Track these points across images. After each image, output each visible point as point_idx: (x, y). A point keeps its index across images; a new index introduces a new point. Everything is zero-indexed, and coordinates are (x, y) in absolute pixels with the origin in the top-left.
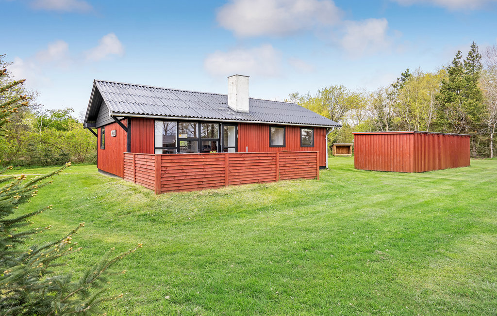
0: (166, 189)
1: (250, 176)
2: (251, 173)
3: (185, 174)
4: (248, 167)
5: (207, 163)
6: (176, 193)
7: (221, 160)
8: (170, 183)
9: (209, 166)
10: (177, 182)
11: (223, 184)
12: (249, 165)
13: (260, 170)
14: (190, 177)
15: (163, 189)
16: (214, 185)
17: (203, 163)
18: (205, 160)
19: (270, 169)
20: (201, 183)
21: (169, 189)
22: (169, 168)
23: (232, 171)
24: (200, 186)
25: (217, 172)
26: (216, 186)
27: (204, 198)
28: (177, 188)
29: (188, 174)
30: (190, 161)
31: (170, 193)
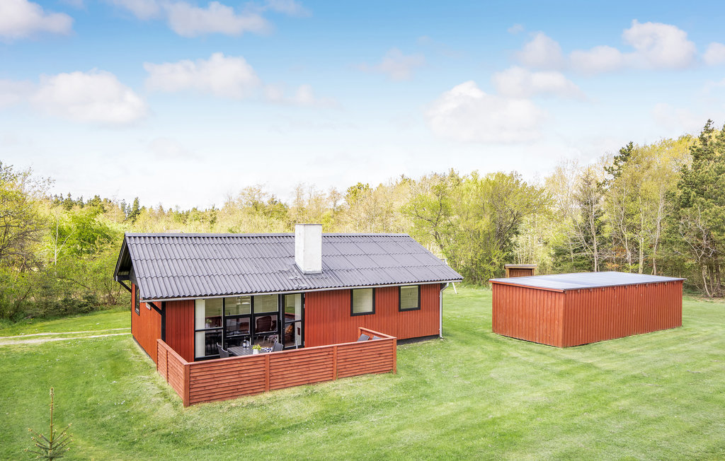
0: (195, 401)
1: (297, 378)
2: (300, 374)
3: (217, 383)
4: (295, 368)
5: (243, 368)
6: (207, 404)
7: (260, 362)
8: (200, 393)
9: (246, 372)
10: (207, 392)
11: (262, 390)
12: (296, 364)
13: (311, 369)
14: (223, 385)
15: (192, 401)
16: (252, 392)
17: (238, 369)
18: (240, 365)
19: (325, 366)
20: (236, 391)
21: (199, 400)
22: (198, 378)
23: (274, 374)
24: (234, 394)
25: (255, 377)
26: (254, 393)
27: (235, 411)
28: (208, 399)
29: (220, 382)
30: (223, 367)
31: (200, 405)
